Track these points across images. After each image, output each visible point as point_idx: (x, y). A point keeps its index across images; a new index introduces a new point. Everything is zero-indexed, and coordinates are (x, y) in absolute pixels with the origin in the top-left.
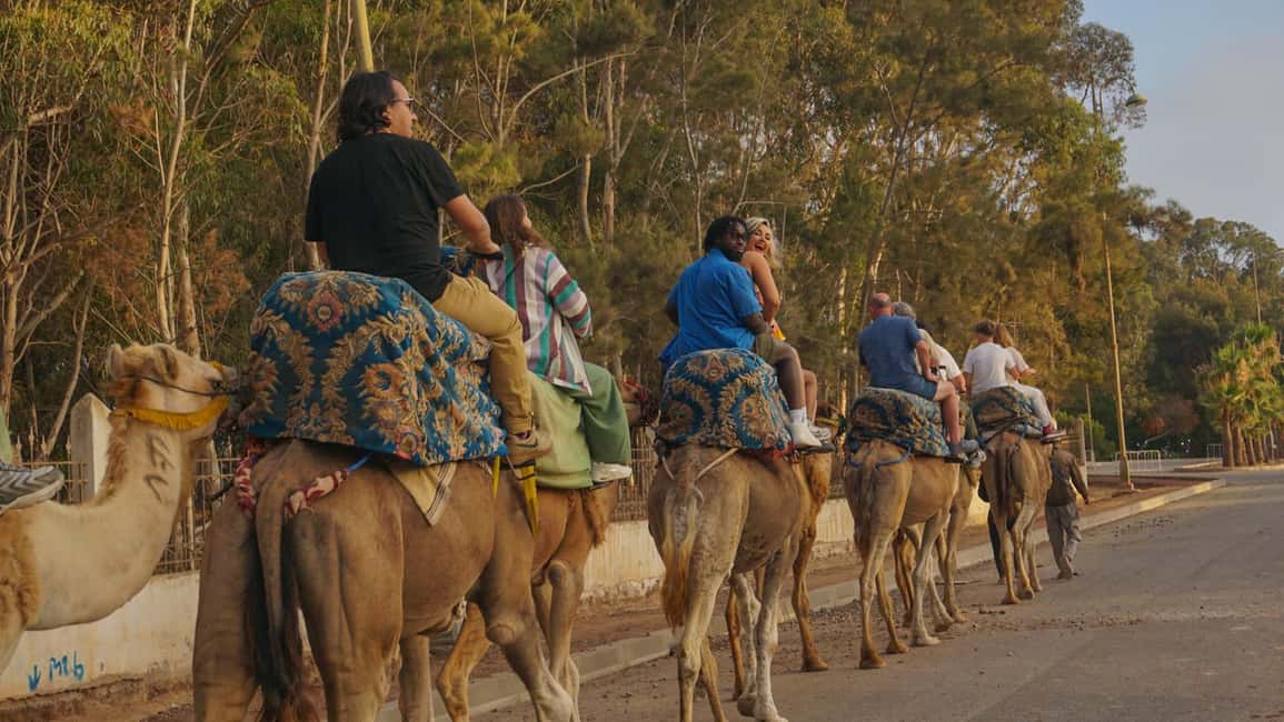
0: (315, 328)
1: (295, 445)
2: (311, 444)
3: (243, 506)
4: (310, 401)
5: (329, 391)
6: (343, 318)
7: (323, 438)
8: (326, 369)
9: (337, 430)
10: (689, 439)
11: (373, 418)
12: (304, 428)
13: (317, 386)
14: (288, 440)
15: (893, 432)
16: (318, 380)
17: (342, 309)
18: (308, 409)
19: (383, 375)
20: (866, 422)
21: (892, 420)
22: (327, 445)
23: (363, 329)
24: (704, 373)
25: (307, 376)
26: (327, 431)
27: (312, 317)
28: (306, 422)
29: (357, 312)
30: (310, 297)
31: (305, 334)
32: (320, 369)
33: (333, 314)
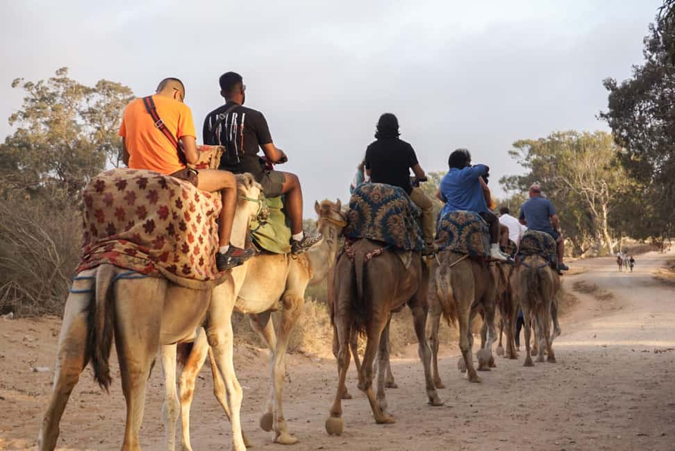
0: (372, 202)
1: (364, 239)
2: (370, 240)
3: (350, 258)
4: (370, 226)
5: (377, 223)
6: (383, 199)
7: (374, 238)
8: (376, 216)
9: (378, 235)
10: (447, 248)
11: (391, 233)
12: (367, 234)
13: (373, 221)
14: (361, 239)
15: (542, 251)
16: (373, 219)
17: (382, 196)
18: (369, 228)
19: (395, 219)
20: (529, 246)
21: (542, 246)
22: (376, 240)
23: (389, 203)
24: (457, 219)
25: (369, 218)
26: (376, 236)
27: (372, 199)
28: (368, 232)
29: (387, 197)
30: (371, 191)
31: (369, 203)
32: (374, 216)
33: (379, 198)
